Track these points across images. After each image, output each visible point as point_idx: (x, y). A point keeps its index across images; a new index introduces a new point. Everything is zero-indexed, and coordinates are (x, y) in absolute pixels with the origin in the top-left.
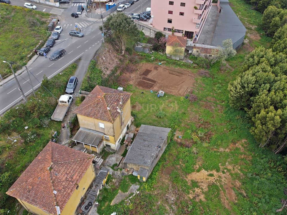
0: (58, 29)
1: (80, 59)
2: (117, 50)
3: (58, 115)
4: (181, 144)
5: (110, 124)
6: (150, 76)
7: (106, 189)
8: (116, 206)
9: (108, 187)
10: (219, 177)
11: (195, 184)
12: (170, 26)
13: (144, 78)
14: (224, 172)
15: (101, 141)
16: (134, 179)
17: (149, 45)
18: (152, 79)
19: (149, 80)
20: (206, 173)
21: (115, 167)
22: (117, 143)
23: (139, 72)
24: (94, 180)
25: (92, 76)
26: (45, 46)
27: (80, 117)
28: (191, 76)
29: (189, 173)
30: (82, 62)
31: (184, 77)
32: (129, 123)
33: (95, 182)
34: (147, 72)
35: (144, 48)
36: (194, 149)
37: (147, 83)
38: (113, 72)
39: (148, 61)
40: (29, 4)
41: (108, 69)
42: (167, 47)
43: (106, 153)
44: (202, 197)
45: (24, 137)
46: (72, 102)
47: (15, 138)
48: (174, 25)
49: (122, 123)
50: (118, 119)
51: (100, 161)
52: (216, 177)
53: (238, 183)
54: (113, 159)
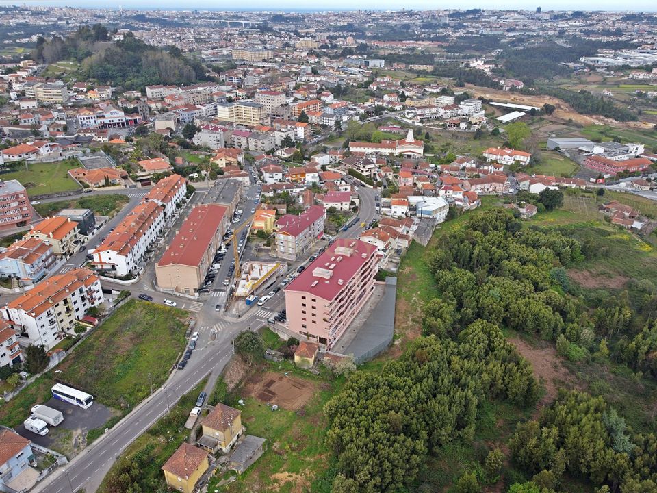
0: (195, 336)
1: (210, 374)
2: (246, 361)
3: (189, 424)
4: (276, 452)
5: (222, 433)
6: (272, 388)
7: (214, 478)
8: (219, 487)
9: (216, 476)
10: (297, 478)
11: (276, 481)
12: (304, 330)
13: (266, 390)
14: (301, 475)
15: (216, 445)
16: (233, 473)
17: (279, 353)
18: (273, 391)
19: (271, 392)
20: (288, 474)
21: (223, 464)
22: (227, 447)
23: (263, 383)
24: (208, 470)
25: (218, 390)
26: (183, 357)
27: (203, 427)
28: (311, 389)
29: (274, 473)
30: (212, 376)
31: (304, 389)
32: (240, 433)
33: (208, 471)
34: (272, 382)
35: (273, 356)
36: (285, 457)
37: (268, 396)
38: (237, 385)
39: (275, 370)
40: (170, 302)
41: (233, 382)
42: (295, 357)
43: (218, 454)
44: (278, 489)
45: (167, 438)
46: (200, 413)
47: (162, 439)
48: (309, 330)
49: (232, 433)
50: (228, 430)
51: (214, 459)
52: (293, 478)
53: (308, 483)
54: (223, 459)
